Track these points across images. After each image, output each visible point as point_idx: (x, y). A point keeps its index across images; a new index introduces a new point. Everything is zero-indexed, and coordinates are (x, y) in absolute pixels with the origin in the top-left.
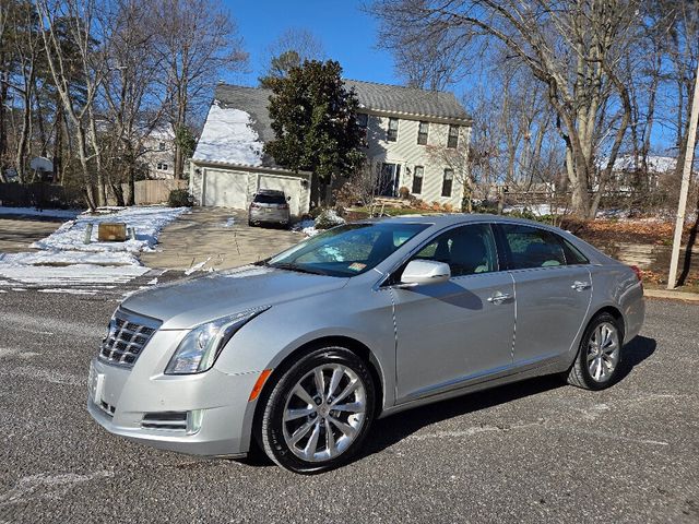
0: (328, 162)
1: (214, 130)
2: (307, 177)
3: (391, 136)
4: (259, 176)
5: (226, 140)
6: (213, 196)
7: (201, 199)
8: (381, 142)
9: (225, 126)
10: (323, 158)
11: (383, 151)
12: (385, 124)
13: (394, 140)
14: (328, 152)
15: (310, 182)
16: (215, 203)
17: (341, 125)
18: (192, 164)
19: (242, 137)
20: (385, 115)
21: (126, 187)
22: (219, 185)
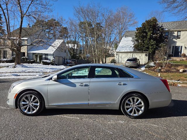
0: (152, 48)
1: (122, 43)
2: (147, 53)
3: (178, 37)
4: (133, 54)
5: (125, 46)
6: (121, 60)
7: (117, 61)
8: (174, 40)
9: (125, 42)
10: (150, 47)
11: (175, 42)
12: (175, 34)
13: (180, 38)
14: (152, 45)
15: (148, 54)
16: (121, 62)
17: (157, 37)
18: (116, 53)
19: (129, 44)
20: (176, 31)
21: (104, 59)
22: (122, 57)
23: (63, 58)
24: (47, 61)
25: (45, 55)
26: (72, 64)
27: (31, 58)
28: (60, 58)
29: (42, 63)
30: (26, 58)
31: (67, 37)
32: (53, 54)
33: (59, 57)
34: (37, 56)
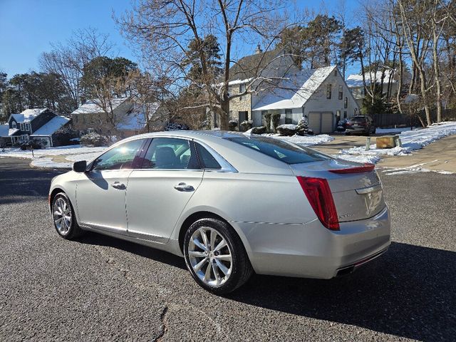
23: (333, 114)
24: (289, 126)
25: (286, 113)
26: (353, 129)
27: (259, 122)
28: (323, 115)
29: (278, 132)
30: (248, 123)
31: (360, 55)
32: (303, 108)
33: (321, 113)
34: (268, 117)
